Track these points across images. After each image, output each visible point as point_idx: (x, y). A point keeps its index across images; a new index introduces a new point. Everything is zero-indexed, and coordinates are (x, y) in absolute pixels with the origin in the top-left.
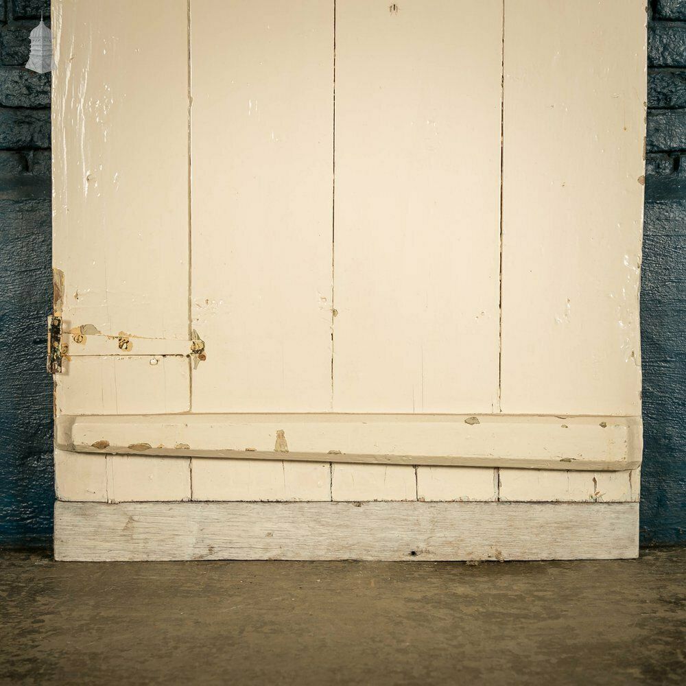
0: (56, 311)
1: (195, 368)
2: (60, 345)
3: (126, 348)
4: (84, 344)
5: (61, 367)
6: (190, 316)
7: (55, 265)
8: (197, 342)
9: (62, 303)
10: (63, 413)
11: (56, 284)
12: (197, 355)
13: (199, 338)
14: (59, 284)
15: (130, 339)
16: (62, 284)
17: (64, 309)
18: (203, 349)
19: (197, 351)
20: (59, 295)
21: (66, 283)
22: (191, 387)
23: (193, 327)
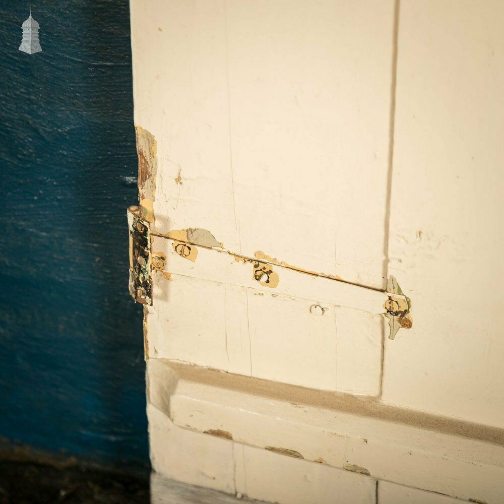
0: (143, 198)
1: (392, 337)
2: (149, 265)
3: (268, 282)
4: (193, 260)
5: (150, 297)
6: (386, 252)
7: (140, 120)
8: (396, 297)
9: (153, 187)
10: (160, 356)
11: (141, 154)
12: (396, 318)
13: (400, 292)
14: (146, 154)
15: (275, 269)
16: (152, 155)
17: (156, 196)
18: (406, 311)
19: (396, 314)
20: (147, 173)
21: (158, 155)
22: (383, 360)
23: (390, 272)
